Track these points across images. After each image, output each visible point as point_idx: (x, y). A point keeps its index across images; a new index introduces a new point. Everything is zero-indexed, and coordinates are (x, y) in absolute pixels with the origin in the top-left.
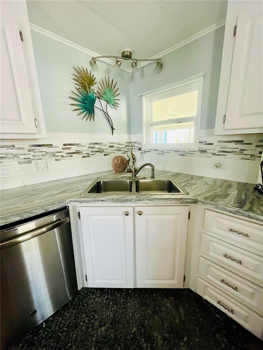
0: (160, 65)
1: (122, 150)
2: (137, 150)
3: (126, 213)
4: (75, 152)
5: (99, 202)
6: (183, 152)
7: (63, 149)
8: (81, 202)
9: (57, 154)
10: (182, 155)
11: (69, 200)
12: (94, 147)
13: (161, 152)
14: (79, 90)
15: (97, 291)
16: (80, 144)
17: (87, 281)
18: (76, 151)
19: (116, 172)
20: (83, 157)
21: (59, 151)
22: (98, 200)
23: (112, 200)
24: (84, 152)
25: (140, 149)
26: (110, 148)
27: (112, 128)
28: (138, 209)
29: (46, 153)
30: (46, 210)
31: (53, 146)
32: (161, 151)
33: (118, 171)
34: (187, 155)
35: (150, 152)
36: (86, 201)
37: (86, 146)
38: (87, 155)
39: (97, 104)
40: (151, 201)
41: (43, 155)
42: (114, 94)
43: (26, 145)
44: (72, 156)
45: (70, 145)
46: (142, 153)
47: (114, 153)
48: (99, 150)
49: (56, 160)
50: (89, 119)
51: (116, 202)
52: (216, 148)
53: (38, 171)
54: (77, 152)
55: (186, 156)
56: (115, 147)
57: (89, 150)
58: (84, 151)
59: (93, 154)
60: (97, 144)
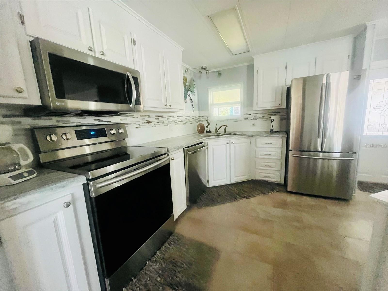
0: (220, 74)
2: (205, 121)
4: (181, 121)
7: (177, 119)
9: (175, 122)
10: (235, 121)
12: (187, 119)
17: (208, 183)
20: (183, 124)
24: (184, 121)
25: (207, 120)
26: (193, 119)
27: (193, 107)
28: (232, 141)
29: (172, 121)
37: (184, 118)
44: (180, 123)
45: (180, 116)
49: (175, 125)
51: (224, 138)
52: (252, 117)
55: (237, 121)
59: (187, 123)
60: (188, 116)
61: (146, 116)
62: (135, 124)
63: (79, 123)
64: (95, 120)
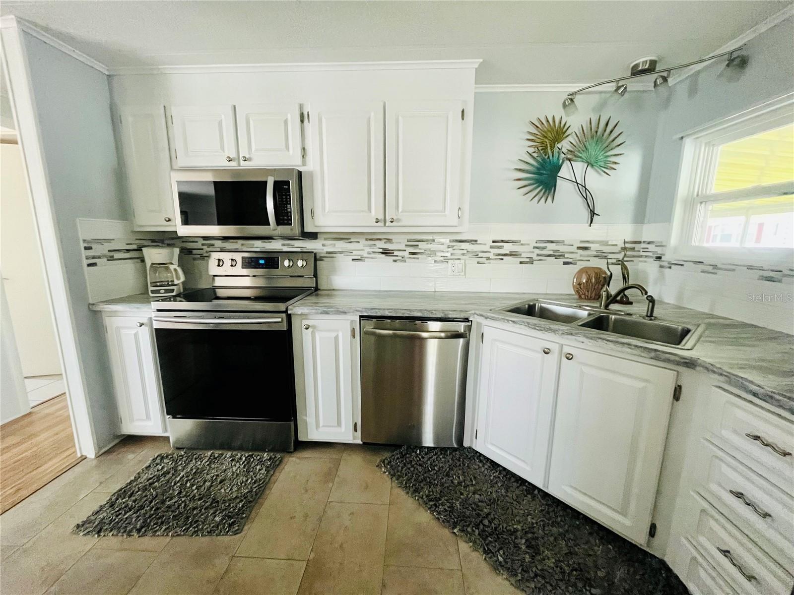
0: (738, 61)
1: (610, 256)
2: (652, 260)
3: (546, 350)
4: (508, 252)
5: (509, 323)
6: (773, 271)
7: (491, 248)
8: (486, 318)
9: (481, 255)
10: (770, 279)
11: (473, 312)
12: (544, 248)
13: (712, 267)
14: (533, 154)
15: (487, 462)
16: (520, 241)
17: (476, 438)
18: (510, 252)
19: (580, 297)
20: (521, 263)
21: (485, 250)
22: (508, 321)
23: (527, 325)
24: (523, 255)
25: (659, 258)
26: (580, 251)
27: (593, 213)
28: (567, 350)
29: (468, 252)
30: (445, 315)
31: (478, 242)
32: (711, 265)
33: (583, 296)
34: (784, 279)
35: (682, 265)
36: (493, 317)
37: (528, 245)
38: (528, 260)
39: (565, 172)
40: (590, 340)
41: (463, 254)
42: (607, 146)
43: (446, 240)
44: (502, 259)
45: (502, 241)
46: (661, 267)
47: (589, 261)
48: (554, 252)
49: (478, 263)
50: (543, 200)
51: (533, 328)
53: (453, 275)
54: (512, 254)
56: (592, 249)
57: (533, 252)
58: (524, 252)
59: (540, 260)
60: (552, 242)
61: (380, 239)
62: (351, 254)
63: (264, 247)
64: (283, 245)
